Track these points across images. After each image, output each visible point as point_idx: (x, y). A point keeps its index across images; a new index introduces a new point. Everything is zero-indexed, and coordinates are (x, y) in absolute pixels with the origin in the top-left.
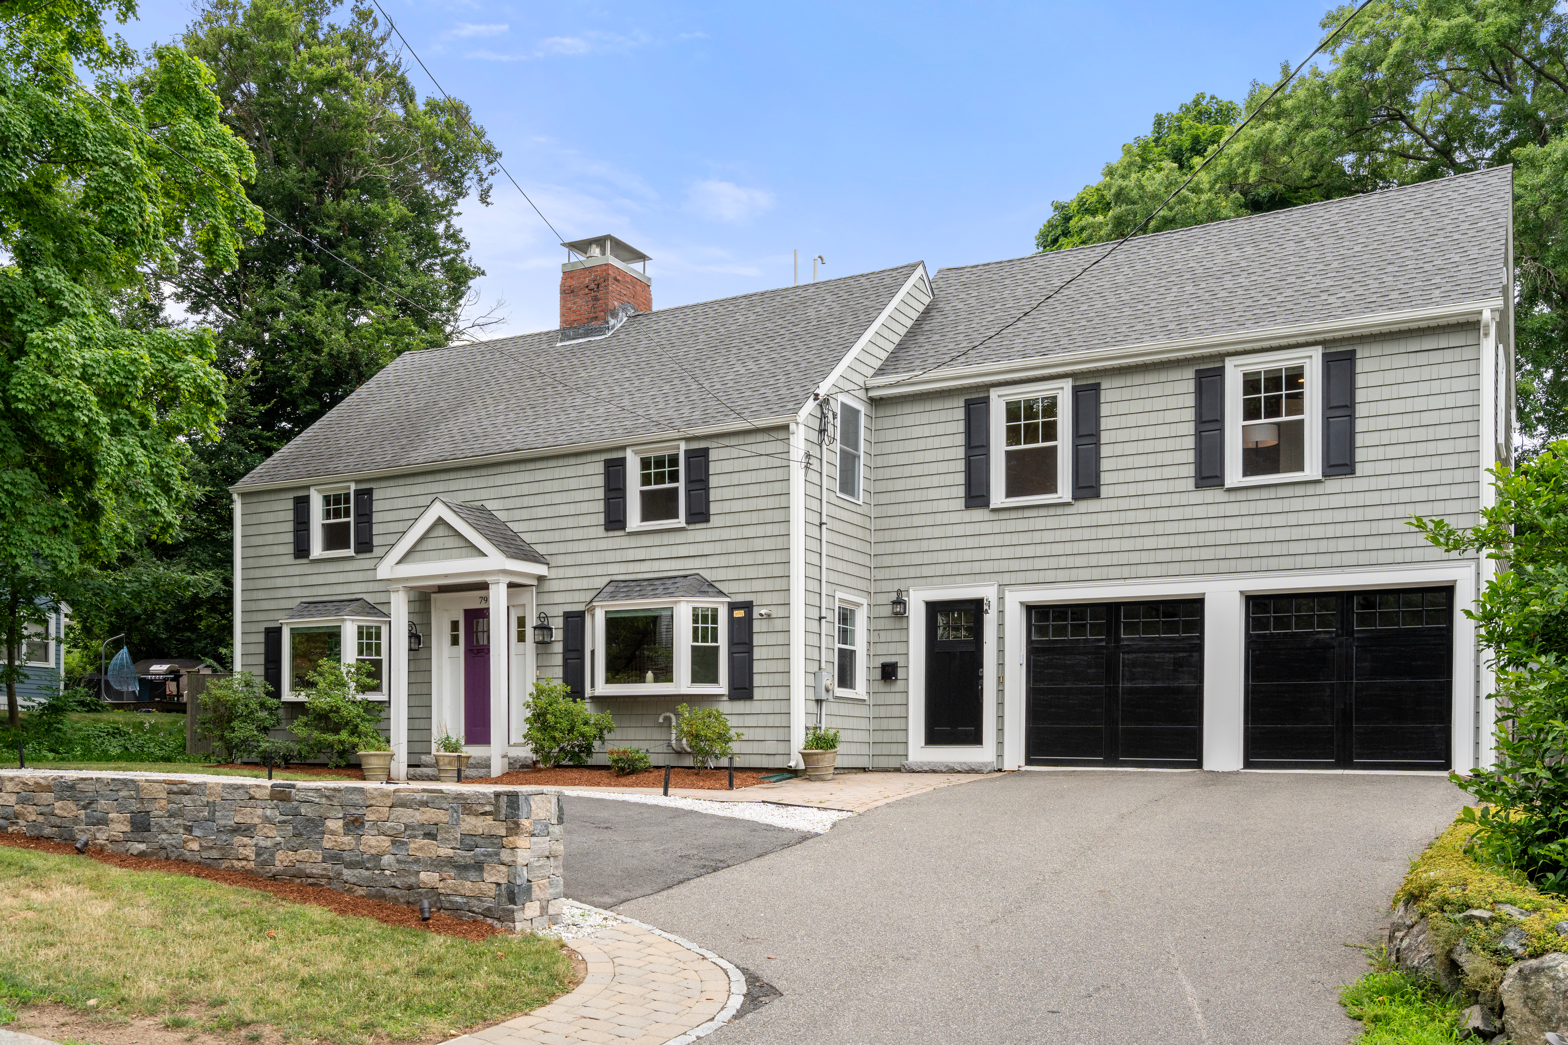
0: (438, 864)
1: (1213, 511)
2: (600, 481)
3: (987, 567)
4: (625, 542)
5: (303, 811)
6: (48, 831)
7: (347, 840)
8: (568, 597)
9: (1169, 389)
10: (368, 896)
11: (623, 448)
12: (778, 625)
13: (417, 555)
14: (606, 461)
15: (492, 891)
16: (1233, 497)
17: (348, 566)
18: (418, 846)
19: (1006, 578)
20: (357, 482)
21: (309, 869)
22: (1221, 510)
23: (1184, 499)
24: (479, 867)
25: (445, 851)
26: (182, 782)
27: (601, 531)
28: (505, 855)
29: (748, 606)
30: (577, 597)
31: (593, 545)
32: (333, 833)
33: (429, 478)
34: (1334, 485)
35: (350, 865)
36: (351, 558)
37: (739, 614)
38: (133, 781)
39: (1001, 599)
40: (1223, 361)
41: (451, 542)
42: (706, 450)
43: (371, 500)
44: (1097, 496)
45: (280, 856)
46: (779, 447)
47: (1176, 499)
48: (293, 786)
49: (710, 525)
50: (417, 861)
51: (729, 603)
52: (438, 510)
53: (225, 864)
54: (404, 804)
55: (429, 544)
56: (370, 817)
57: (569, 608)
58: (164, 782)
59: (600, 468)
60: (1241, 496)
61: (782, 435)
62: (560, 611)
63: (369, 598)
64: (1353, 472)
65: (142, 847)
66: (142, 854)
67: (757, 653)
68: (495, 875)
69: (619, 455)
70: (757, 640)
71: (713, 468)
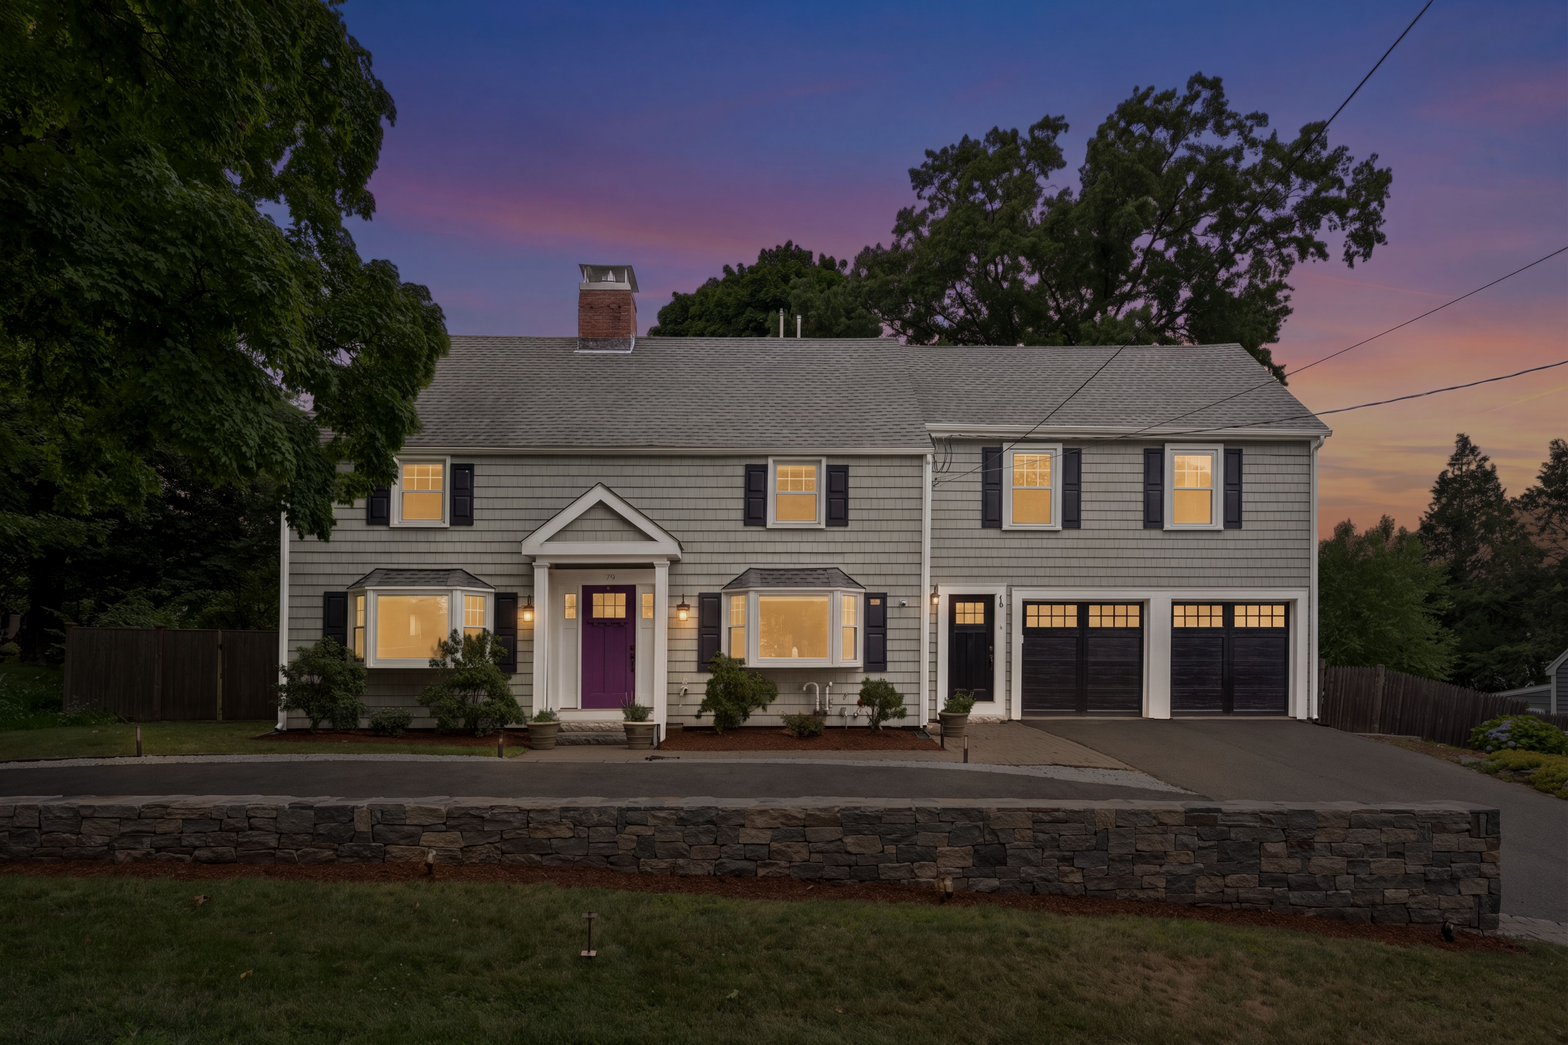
0: (1406, 880)
1: (1153, 544)
2: (740, 482)
3: (1003, 572)
4: (764, 536)
5: (1233, 835)
6: (830, 872)
7: (1295, 863)
8: (704, 580)
9: (1127, 458)
10: (1319, 916)
11: (766, 456)
12: (912, 613)
13: (569, 534)
14: (747, 466)
15: (1470, 902)
16: (1167, 536)
17: (440, 537)
18: (1383, 865)
19: (1016, 581)
20: (453, 456)
21: (1244, 894)
22: (1158, 544)
23: (1137, 535)
24: (1454, 880)
25: (1413, 868)
26: (1058, 810)
27: (740, 525)
28: (1486, 868)
29: (883, 597)
30: (715, 580)
31: (732, 537)
32: (1276, 856)
33: (545, 462)
34: (1232, 534)
35: (1301, 887)
36: (445, 529)
37: (876, 602)
38: (980, 811)
39: (1010, 596)
40: (1164, 446)
41: (609, 524)
42: (847, 467)
43: (472, 475)
44: (1078, 527)
45: (1203, 881)
46: (914, 472)
47: (1130, 534)
48: (1218, 810)
49: (848, 528)
50: (1382, 878)
51: (866, 594)
52: (598, 494)
53: (1123, 894)
54: (1364, 825)
55: (586, 525)
56: (1321, 838)
57: (705, 590)
58: (1029, 810)
59: (741, 471)
60: (1173, 536)
61: (916, 462)
62: (697, 591)
63: (470, 569)
64: (1240, 527)
65: (995, 882)
66: (994, 891)
67: (890, 634)
68: (1476, 887)
69: (761, 462)
70: (890, 624)
71: (851, 482)
